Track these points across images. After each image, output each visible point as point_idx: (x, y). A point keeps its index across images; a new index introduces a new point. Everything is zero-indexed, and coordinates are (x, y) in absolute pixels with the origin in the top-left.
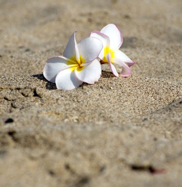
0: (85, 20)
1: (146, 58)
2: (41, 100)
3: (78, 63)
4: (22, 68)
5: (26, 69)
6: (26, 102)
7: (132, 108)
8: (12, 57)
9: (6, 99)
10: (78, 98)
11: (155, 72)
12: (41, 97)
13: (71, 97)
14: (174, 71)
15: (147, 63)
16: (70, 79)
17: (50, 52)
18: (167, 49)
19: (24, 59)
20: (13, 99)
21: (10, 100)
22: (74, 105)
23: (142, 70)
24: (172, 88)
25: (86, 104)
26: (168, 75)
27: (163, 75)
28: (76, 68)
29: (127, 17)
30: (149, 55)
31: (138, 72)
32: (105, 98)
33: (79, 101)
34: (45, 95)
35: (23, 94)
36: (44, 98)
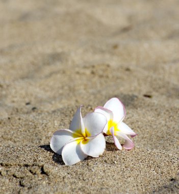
0: (88, 72)
1: (147, 121)
2: (49, 178)
3: (83, 136)
4: (29, 131)
5: (33, 132)
6: (34, 181)
7: (135, 184)
8: (19, 119)
9: (14, 176)
10: (84, 176)
11: (156, 137)
12: (48, 175)
13: (77, 174)
14: (174, 137)
15: (148, 127)
16: (75, 152)
17: (56, 113)
18: (167, 111)
19: (31, 121)
20: (22, 176)
21: (18, 178)
22: (80, 184)
23: (143, 134)
24: (173, 161)
25: (91, 182)
26: (169, 142)
27: (164, 141)
28: (82, 140)
29: (128, 70)
30: (150, 117)
31: (140, 136)
32: (109, 174)
33: (85, 179)
34: (52, 173)
35: (30, 171)
36: (51, 176)
